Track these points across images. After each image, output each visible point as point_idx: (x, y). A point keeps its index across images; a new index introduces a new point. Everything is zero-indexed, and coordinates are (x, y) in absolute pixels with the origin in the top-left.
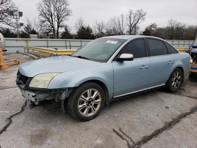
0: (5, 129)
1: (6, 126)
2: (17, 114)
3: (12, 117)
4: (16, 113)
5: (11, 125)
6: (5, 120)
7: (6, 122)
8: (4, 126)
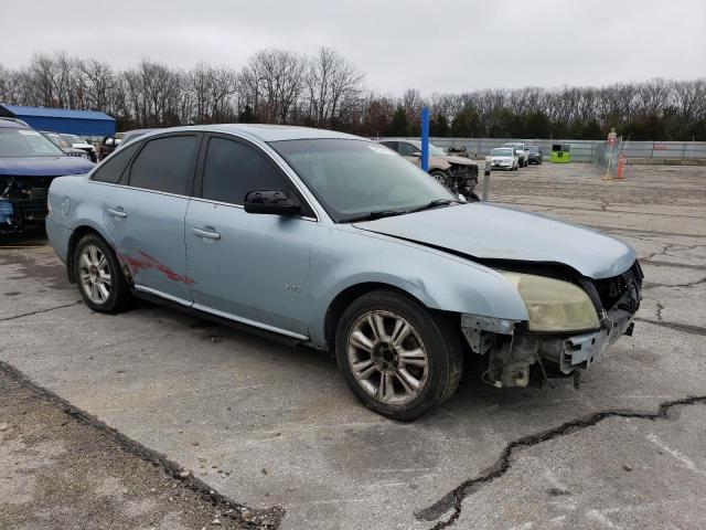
0: (691, 401)
1: (682, 403)
2: (629, 416)
3: (652, 417)
4: (628, 420)
5: (669, 398)
6: (677, 418)
7: (678, 414)
8: (689, 407)
